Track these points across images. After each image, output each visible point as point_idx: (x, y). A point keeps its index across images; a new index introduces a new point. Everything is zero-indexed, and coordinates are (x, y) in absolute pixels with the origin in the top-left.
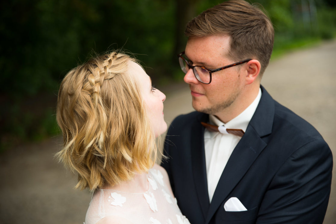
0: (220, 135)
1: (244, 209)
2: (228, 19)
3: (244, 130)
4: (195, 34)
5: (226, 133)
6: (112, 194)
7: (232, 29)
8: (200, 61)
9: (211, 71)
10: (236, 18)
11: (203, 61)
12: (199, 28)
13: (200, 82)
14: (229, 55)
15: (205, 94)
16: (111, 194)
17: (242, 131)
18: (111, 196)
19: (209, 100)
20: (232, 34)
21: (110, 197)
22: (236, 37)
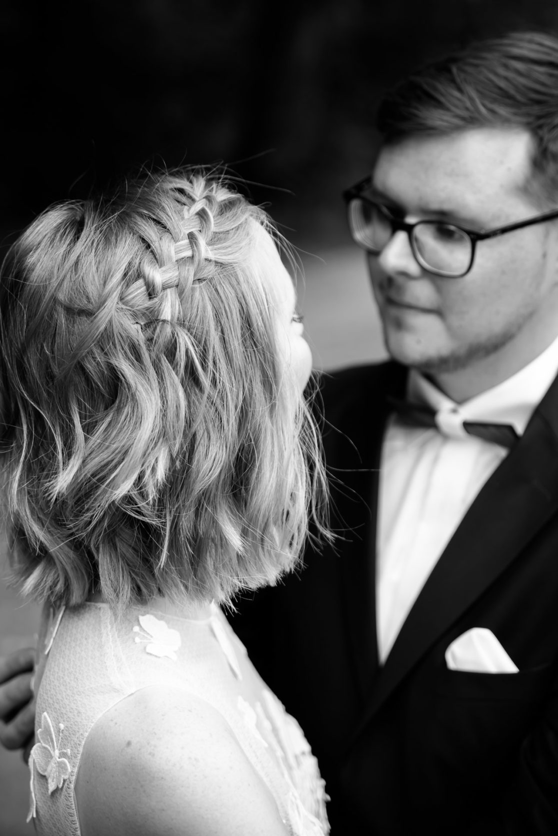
0: (438, 440)
1: (509, 666)
2: (522, 80)
3: (520, 429)
4: (430, 122)
5: (460, 432)
6: (141, 618)
7: (536, 110)
8: (435, 206)
9: (476, 236)
10: (544, 79)
11: (446, 207)
12: (439, 105)
13: (426, 273)
14: (524, 191)
15: (438, 312)
16: (138, 621)
17: (510, 428)
18: (139, 625)
19: (449, 329)
20: (536, 128)
21: (136, 629)
22: (547, 137)
